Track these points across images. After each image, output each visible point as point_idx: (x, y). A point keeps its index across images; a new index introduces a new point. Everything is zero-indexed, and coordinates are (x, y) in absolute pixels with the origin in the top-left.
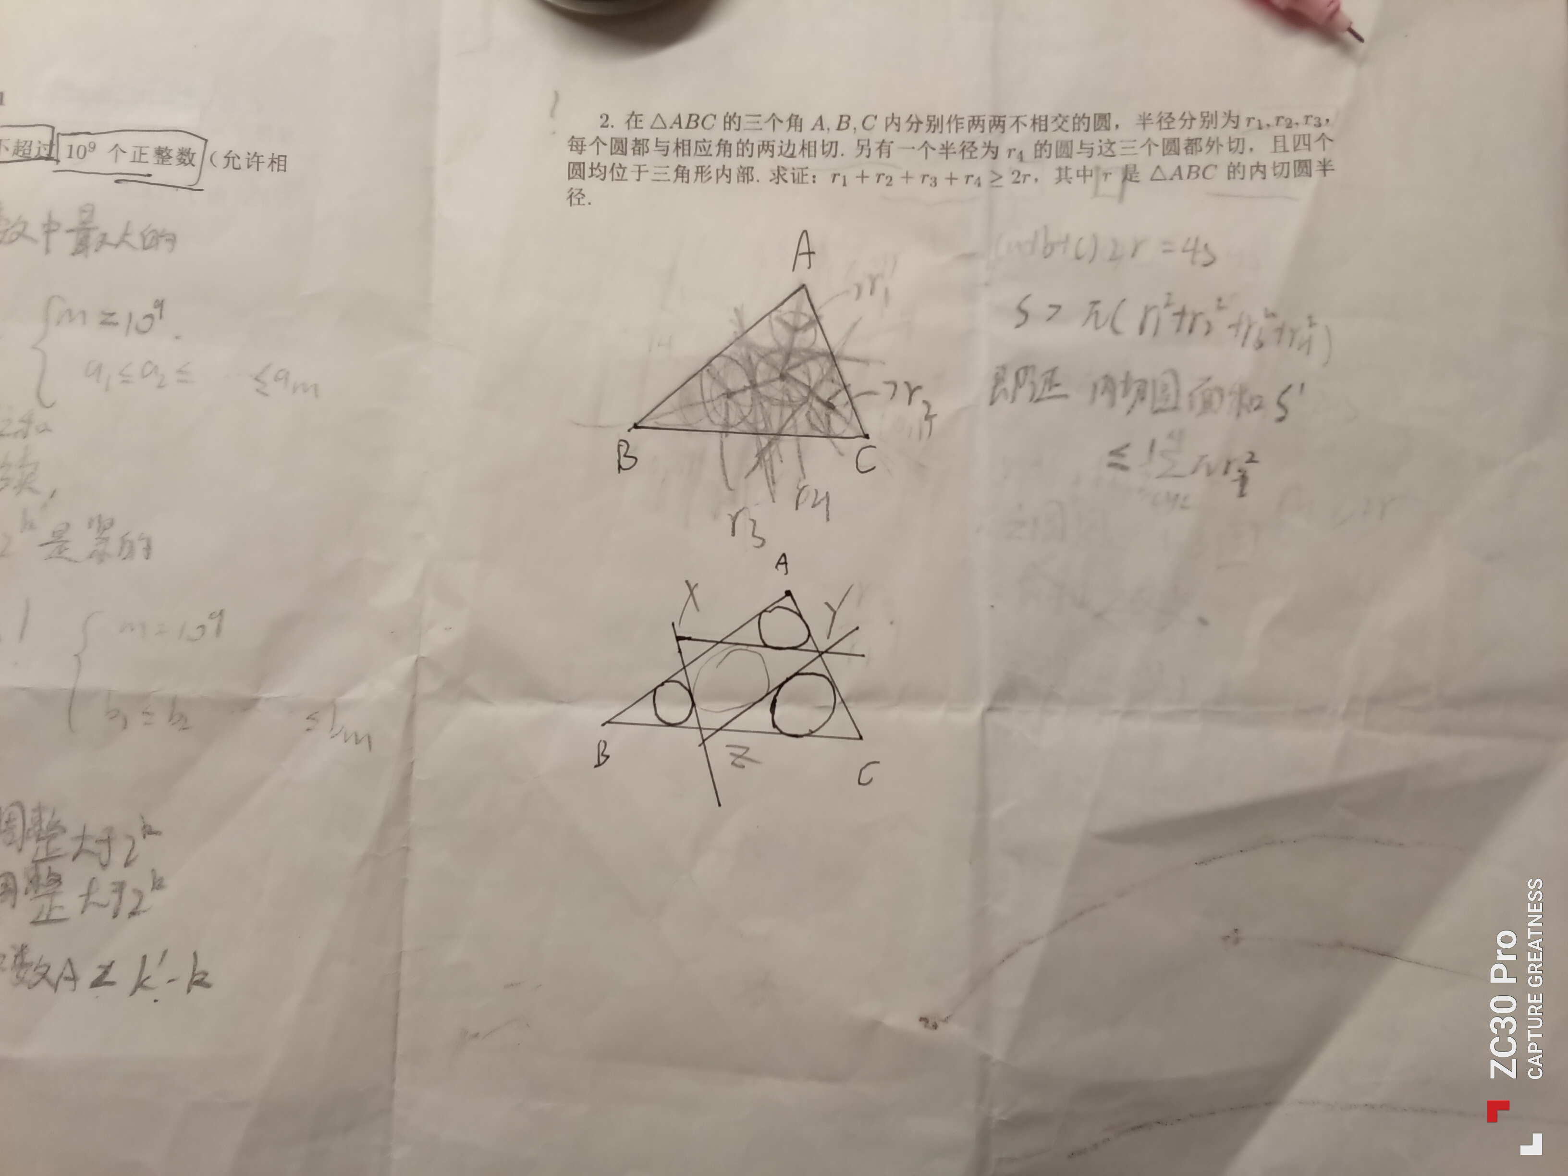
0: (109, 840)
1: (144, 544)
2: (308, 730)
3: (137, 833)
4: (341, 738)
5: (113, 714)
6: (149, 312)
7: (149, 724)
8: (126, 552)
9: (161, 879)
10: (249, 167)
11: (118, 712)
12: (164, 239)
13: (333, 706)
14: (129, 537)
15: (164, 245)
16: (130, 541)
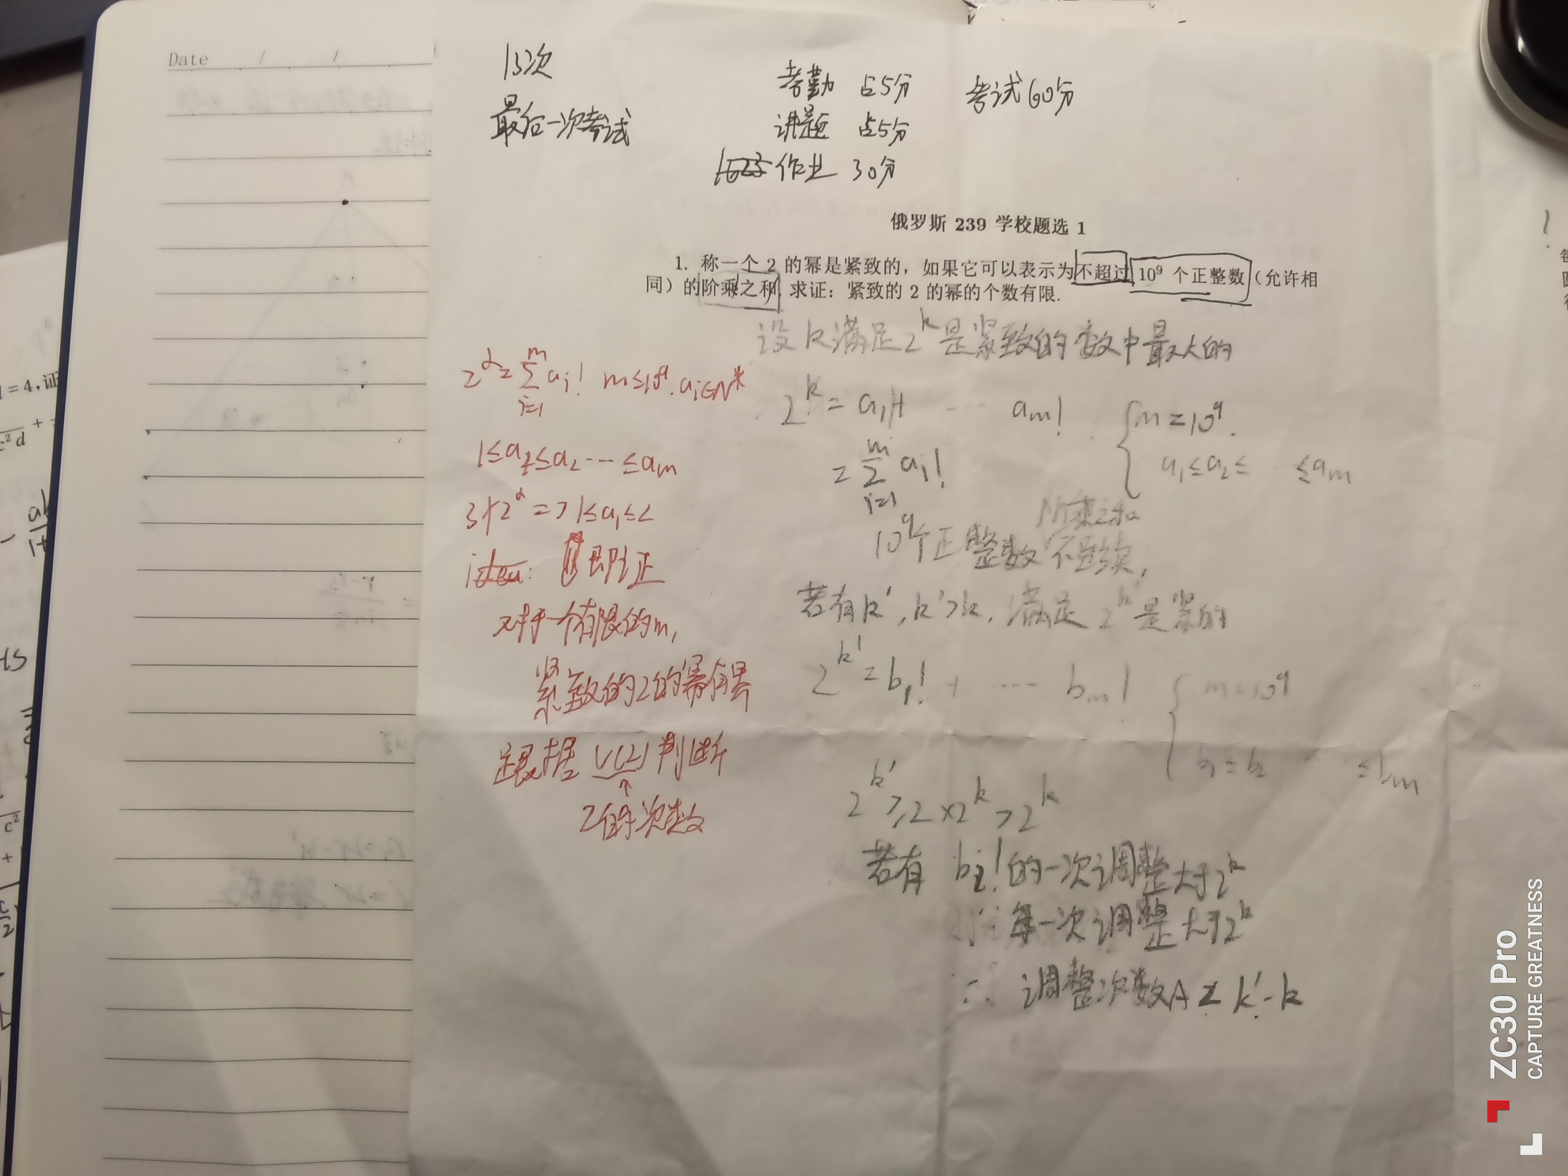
0: (1203, 875)
1: (1219, 615)
2: (1361, 776)
3: (1226, 869)
4: (1390, 783)
5: (1204, 764)
6: (1209, 414)
7: (1232, 772)
8: (1205, 621)
9: (1249, 909)
10: (1287, 283)
11: (1208, 761)
12: (1221, 349)
13: (1381, 757)
14: (1206, 610)
15: (1222, 355)
16: (1207, 613)
